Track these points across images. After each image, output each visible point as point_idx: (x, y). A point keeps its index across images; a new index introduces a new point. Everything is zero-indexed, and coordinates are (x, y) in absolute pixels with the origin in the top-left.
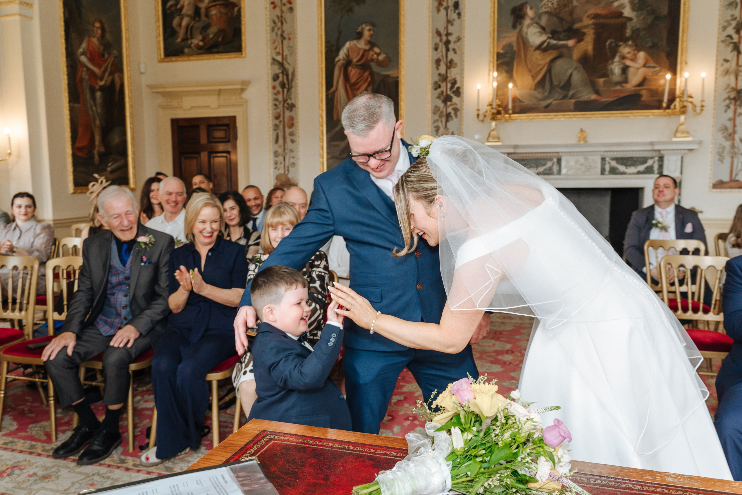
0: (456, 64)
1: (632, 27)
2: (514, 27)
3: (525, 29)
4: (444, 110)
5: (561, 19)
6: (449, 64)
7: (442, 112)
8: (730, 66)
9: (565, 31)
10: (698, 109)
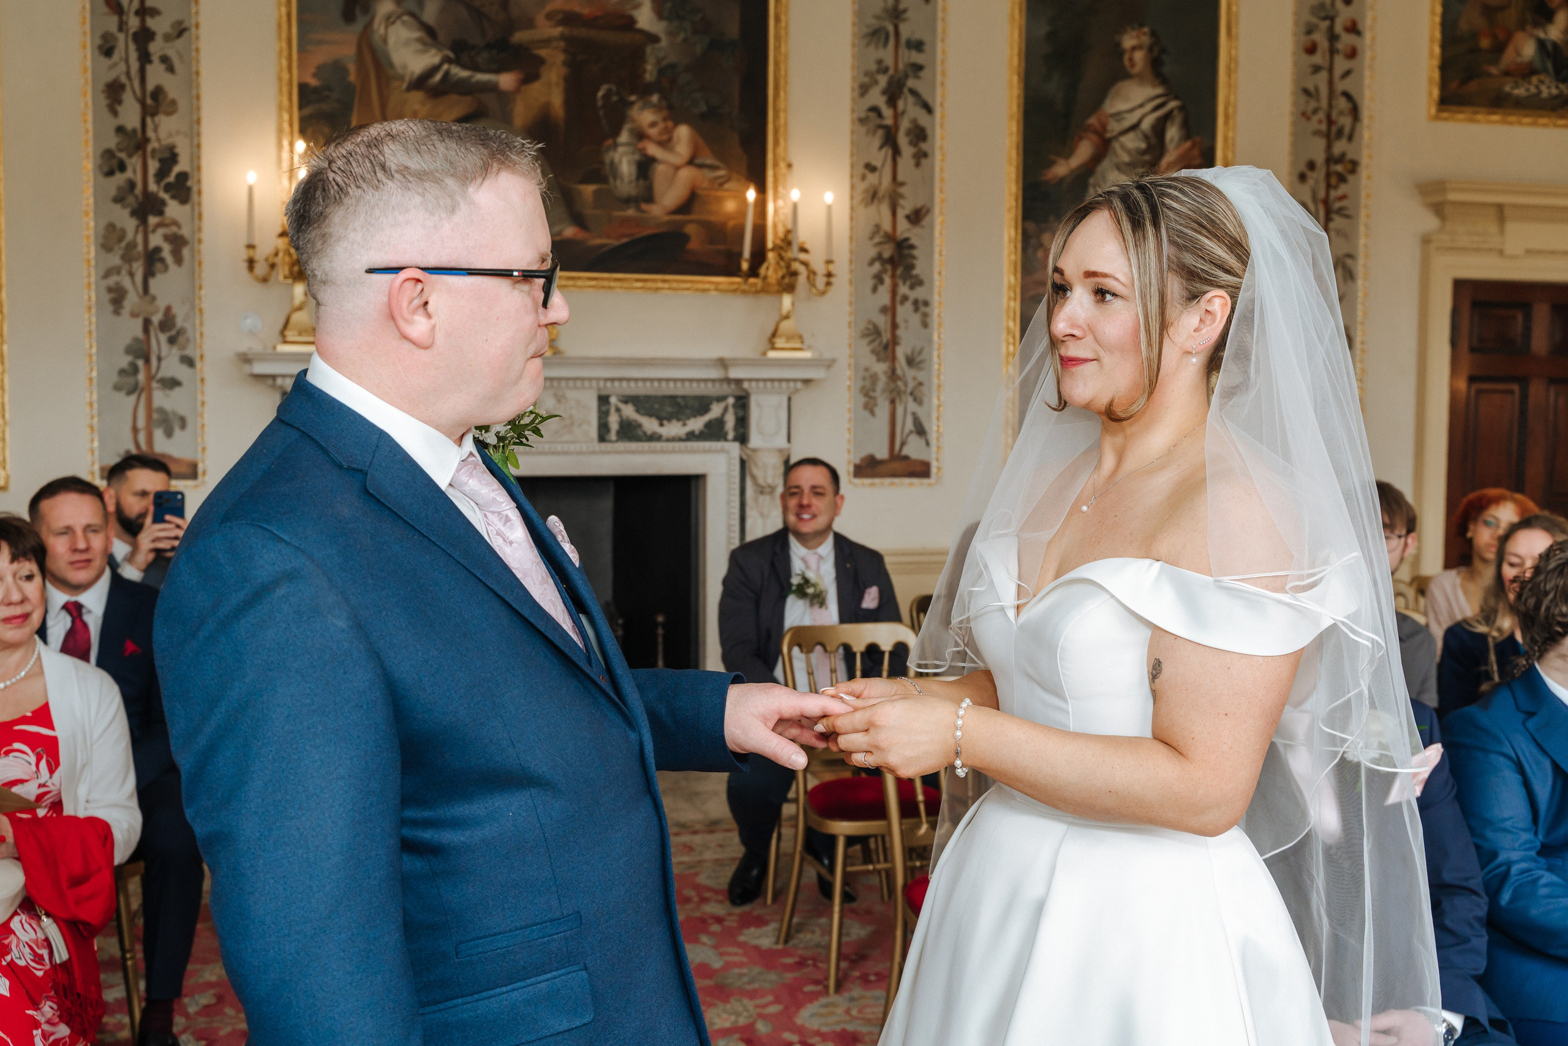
0: (174, 102)
1: (659, 61)
2: (348, 16)
3: (379, 27)
4: (140, 239)
5: (478, 14)
6: (149, 101)
7: (132, 245)
8: (880, 183)
9: (488, 46)
10: (820, 281)
